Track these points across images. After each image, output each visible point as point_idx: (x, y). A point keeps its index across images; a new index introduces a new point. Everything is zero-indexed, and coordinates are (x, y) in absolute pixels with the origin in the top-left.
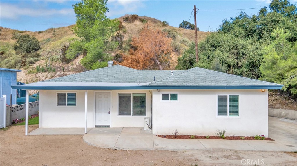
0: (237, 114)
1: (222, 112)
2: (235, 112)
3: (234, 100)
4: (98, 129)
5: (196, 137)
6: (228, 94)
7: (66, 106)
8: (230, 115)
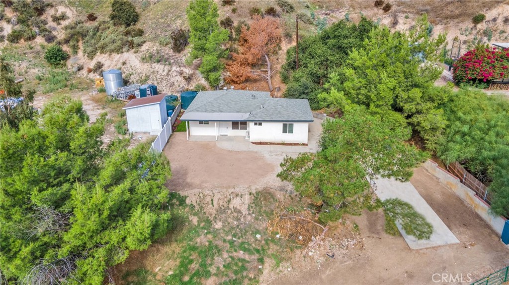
0: (292, 132)
1: (285, 131)
2: (291, 131)
3: (291, 126)
4: (222, 137)
5: (271, 144)
6: (288, 123)
7: (204, 125)
8: (289, 132)
